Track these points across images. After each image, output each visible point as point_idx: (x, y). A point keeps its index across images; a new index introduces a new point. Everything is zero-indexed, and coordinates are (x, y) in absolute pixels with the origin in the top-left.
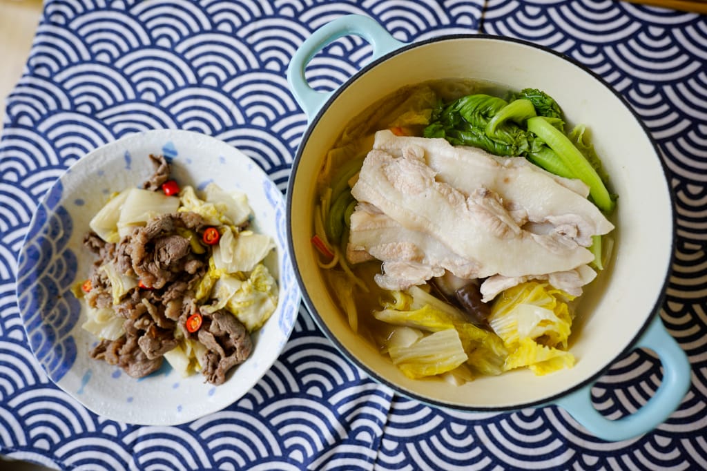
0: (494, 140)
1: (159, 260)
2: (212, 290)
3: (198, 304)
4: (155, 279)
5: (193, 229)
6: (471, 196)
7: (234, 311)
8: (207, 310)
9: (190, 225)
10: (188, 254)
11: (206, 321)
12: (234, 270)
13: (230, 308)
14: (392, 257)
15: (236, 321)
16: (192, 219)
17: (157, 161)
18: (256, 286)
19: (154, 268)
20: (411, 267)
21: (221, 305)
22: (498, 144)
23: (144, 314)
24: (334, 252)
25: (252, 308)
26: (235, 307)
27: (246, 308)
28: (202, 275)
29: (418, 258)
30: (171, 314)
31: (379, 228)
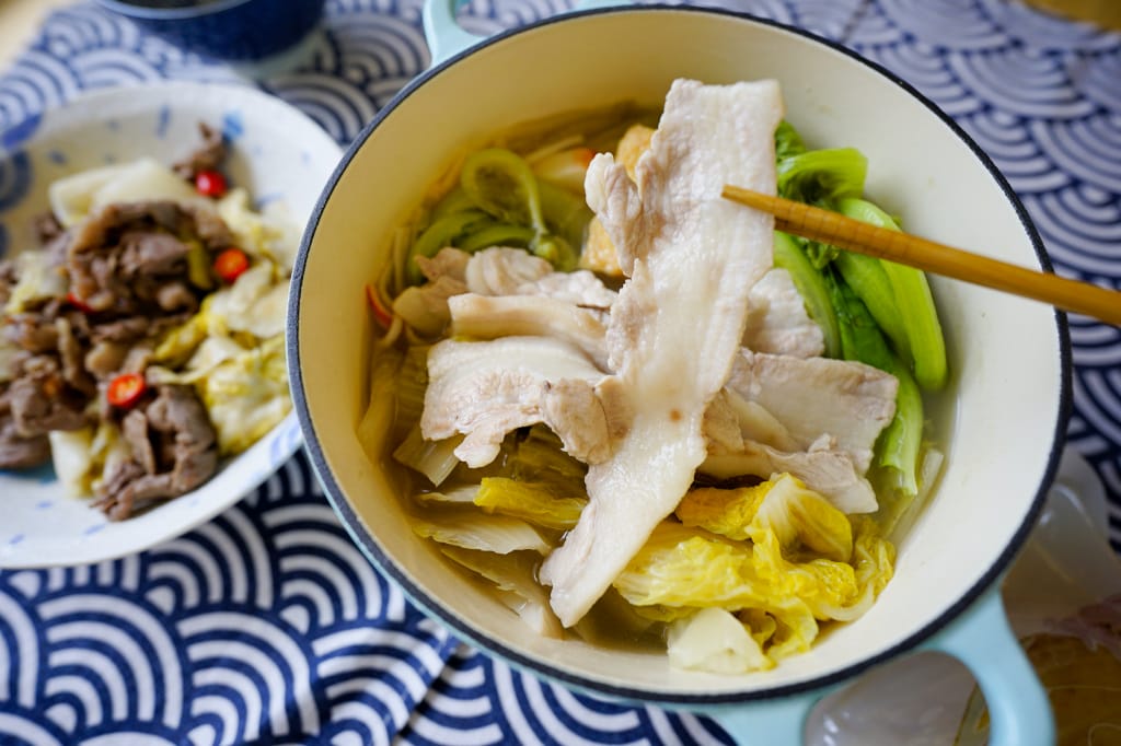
1: (119, 258)
2: (193, 350)
3: (151, 363)
4: (94, 289)
5: (205, 242)
7: (209, 398)
8: (161, 376)
9: (204, 231)
10: (176, 271)
11: (149, 394)
12: (239, 325)
13: (204, 391)
15: (203, 416)
16: (211, 222)
17: (206, 133)
18: (263, 366)
19: (102, 268)
21: (187, 379)
23: (49, 350)
25: (240, 402)
26: (214, 388)
27: (231, 397)
28: (185, 317)
30: (100, 364)
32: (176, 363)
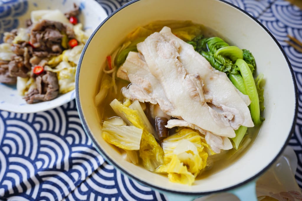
0: (216, 60)
1: (44, 35)
2: (58, 64)
3: (46, 65)
4: (36, 42)
5: (67, 35)
6: (190, 75)
7: (59, 77)
8: (48, 69)
9: (68, 32)
10: (58, 41)
11: (44, 72)
12: (71, 60)
13: (58, 75)
14: (136, 83)
15: (57, 82)
16: (70, 31)
17: (75, 6)
19: (39, 36)
20: (142, 92)
21: (55, 71)
22: (217, 62)
23: (21, 55)
24: (113, 67)
25: (67, 80)
26: (61, 75)
27: (64, 78)
28: (58, 54)
29: (148, 91)
30: (33, 62)
31: (139, 66)
32: (53, 66)
